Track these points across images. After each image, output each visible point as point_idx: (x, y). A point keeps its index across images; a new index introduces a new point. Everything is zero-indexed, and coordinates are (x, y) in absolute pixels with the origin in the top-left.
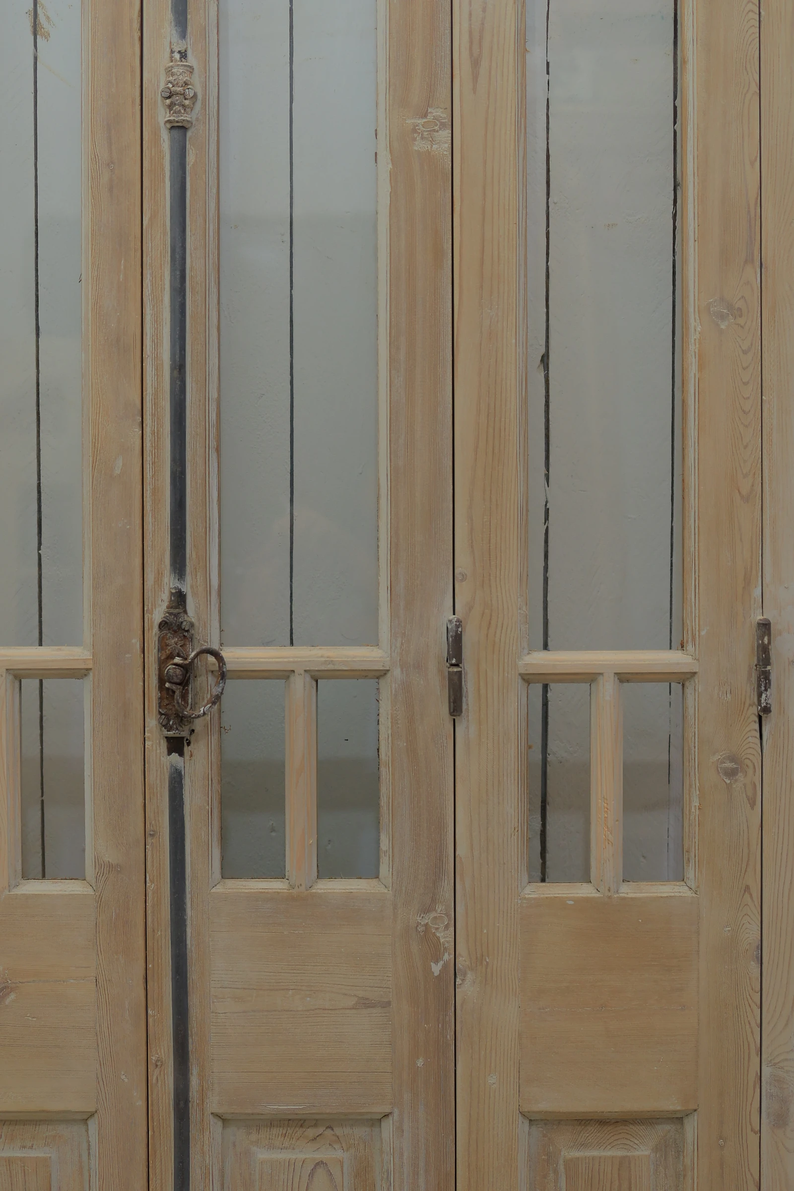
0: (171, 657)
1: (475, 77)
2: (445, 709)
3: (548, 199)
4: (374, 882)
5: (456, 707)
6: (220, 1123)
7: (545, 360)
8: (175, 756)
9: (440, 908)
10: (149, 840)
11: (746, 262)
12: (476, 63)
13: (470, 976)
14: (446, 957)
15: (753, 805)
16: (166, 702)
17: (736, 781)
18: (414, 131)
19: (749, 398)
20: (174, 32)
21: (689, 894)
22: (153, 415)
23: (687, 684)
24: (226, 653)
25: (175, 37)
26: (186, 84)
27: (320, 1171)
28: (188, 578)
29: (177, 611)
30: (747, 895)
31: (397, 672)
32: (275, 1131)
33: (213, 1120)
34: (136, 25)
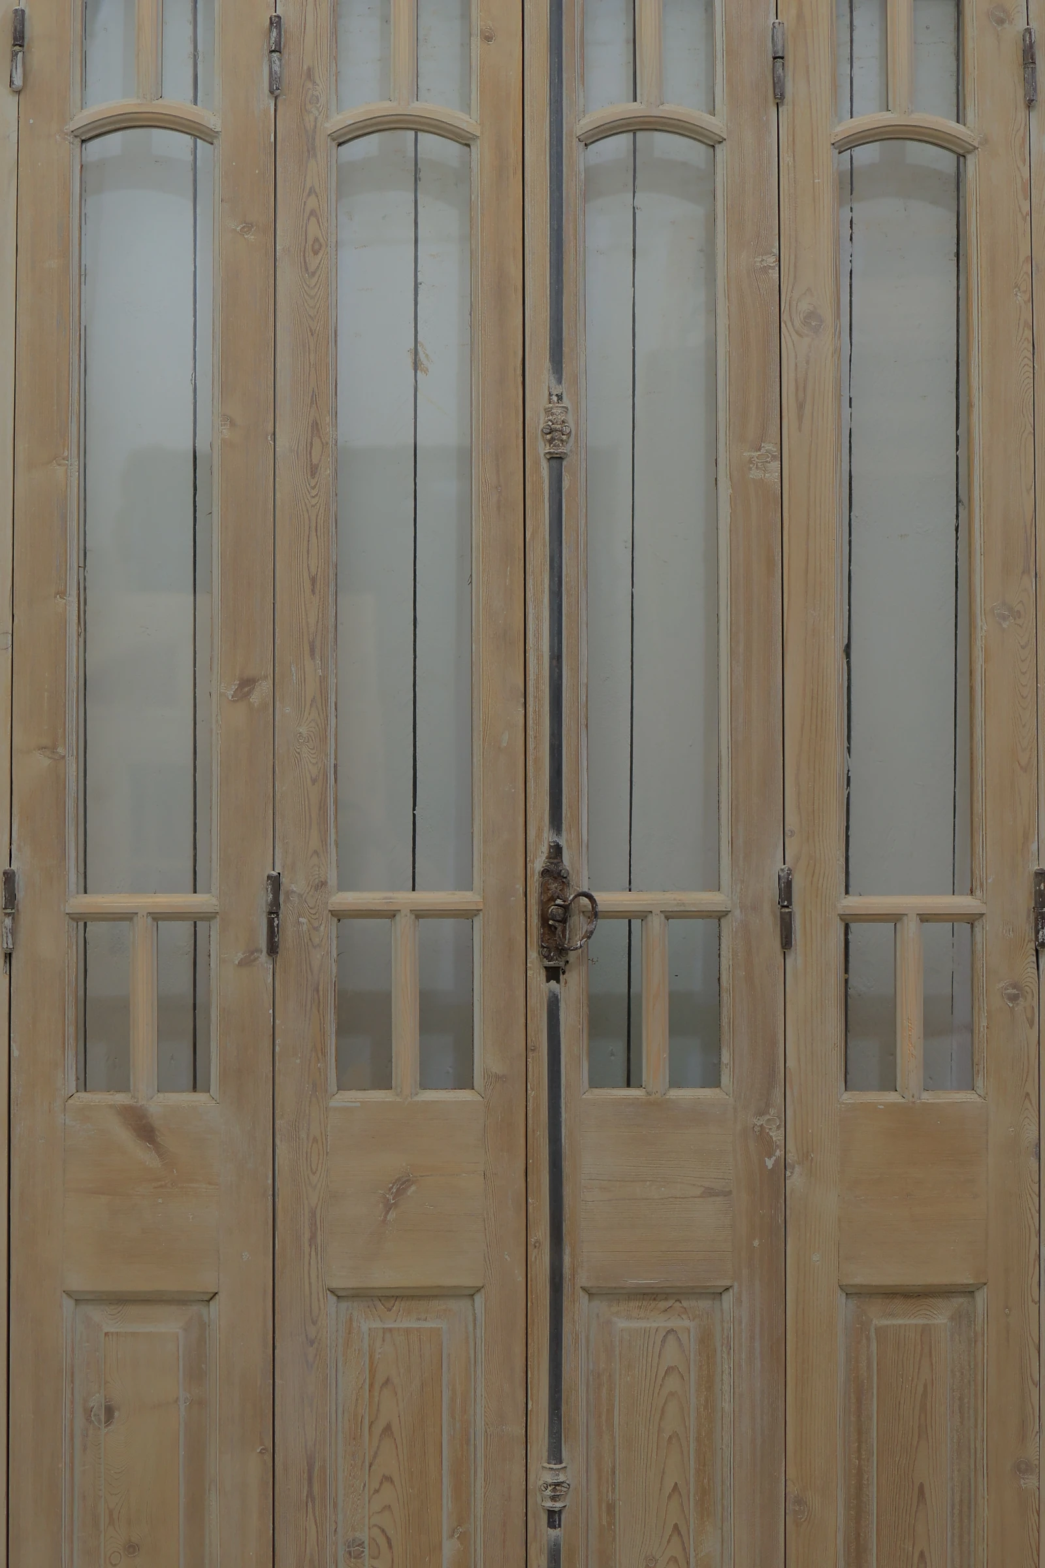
0: (553, 899)
1: (800, 418)
2: (777, 944)
3: (850, 512)
4: (717, 1090)
5: (787, 942)
6: (587, 1297)
7: (848, 649)
8: (553, 982)
9: (772, 1111)
10: (530, 1054)
11: (1023, 572)
12: (801, 406)
13: (797, 1169)
14: (778, 1153)
15: (1031, 1025)
16: (547, 937)
17: (1018, 1004)
18: (750, 462)
19: (1026, 685)
20: (552, 378)
21: (979, 1100)
22: (535, 697)
23: (976, 923)
24: (596, 895)
25: (553, 382)
26: (563, 422)
27: (671, 1337)
28: (564, 833)
29: (555, 861)
30: (1027, 1100)
31: (737, 912)
32: (632, 1304)
33: (582, 1293)
34: (520, 372)
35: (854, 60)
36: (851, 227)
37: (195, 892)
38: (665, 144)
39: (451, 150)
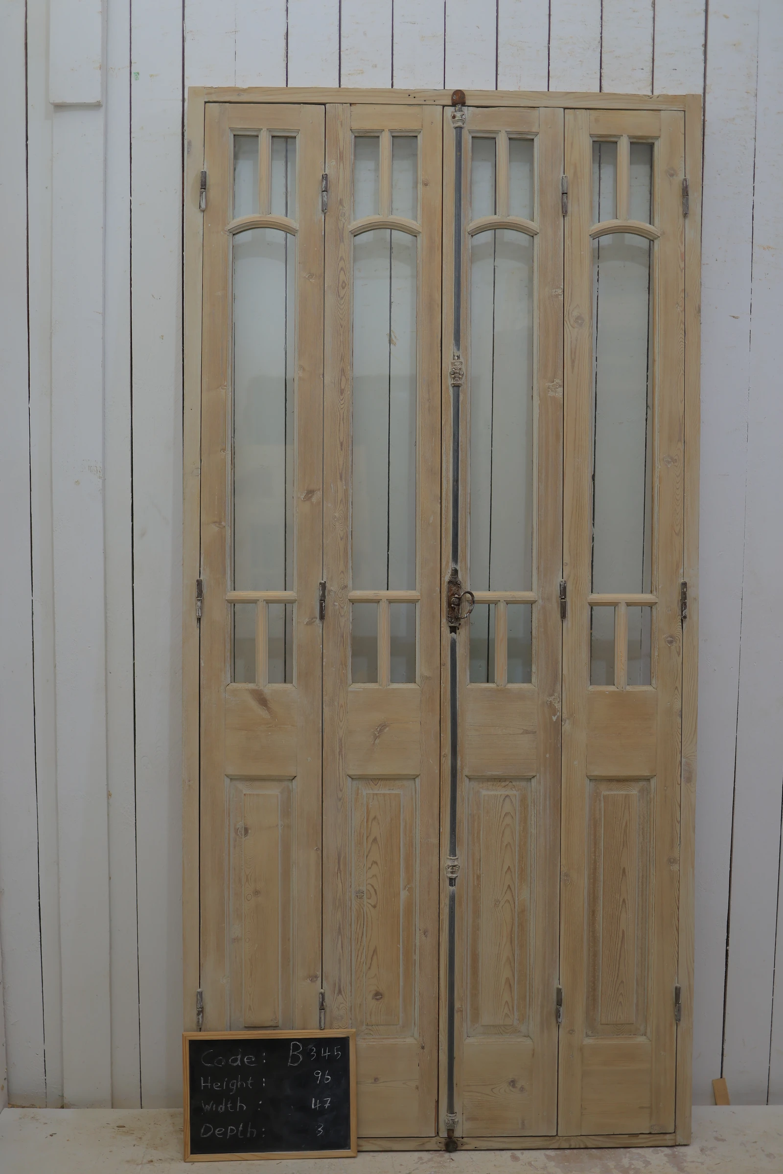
0: (453, 595)
1: (573, 367)
2: (559, 616)
4: (530, 684)
5: (563, 615)
6: (468, 780)
7: (594, 477)
8: (453, 633)
9: (556, 694)
10: (442, 667)
11: (678, 441)
12: (573, 362)
13: (567, 721)
14: (558, 714)
15: (679, 654)
16: (451, 612)
17: (672, 645)
18: (549, 388)
19: (679, 494)
20: (455, 348)
21: (653, 690)
22: (446, 499)
23: (653, 607)
24: (474, 593)
25: (456, 350)
26: (460, 369)
27: (507, 799)
28: (459, 564)
29: (455, 577)
30: (676, 691)
31: (540, 601)
32: (489, 783)
33: (466, 778)
34: (440, 345)
35: (601, 194)
36: (598, 275)
37: (285, 590)
38: (509, 235)
39: (408, 237)
